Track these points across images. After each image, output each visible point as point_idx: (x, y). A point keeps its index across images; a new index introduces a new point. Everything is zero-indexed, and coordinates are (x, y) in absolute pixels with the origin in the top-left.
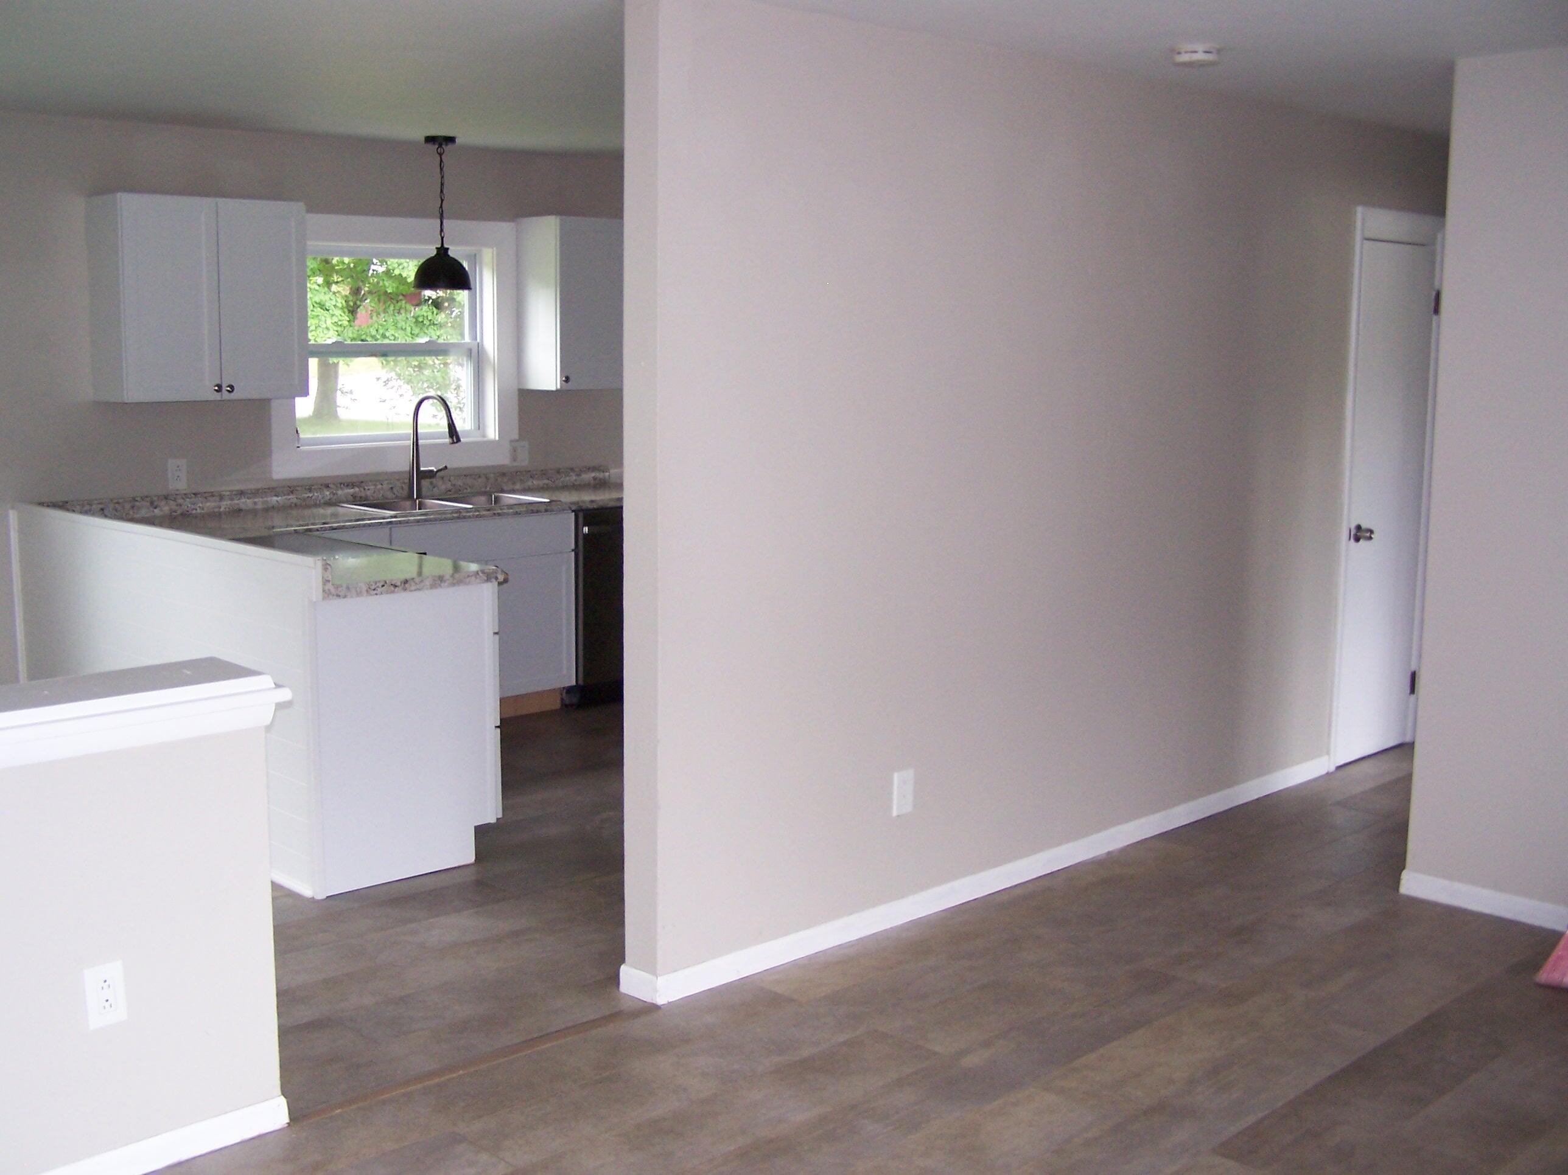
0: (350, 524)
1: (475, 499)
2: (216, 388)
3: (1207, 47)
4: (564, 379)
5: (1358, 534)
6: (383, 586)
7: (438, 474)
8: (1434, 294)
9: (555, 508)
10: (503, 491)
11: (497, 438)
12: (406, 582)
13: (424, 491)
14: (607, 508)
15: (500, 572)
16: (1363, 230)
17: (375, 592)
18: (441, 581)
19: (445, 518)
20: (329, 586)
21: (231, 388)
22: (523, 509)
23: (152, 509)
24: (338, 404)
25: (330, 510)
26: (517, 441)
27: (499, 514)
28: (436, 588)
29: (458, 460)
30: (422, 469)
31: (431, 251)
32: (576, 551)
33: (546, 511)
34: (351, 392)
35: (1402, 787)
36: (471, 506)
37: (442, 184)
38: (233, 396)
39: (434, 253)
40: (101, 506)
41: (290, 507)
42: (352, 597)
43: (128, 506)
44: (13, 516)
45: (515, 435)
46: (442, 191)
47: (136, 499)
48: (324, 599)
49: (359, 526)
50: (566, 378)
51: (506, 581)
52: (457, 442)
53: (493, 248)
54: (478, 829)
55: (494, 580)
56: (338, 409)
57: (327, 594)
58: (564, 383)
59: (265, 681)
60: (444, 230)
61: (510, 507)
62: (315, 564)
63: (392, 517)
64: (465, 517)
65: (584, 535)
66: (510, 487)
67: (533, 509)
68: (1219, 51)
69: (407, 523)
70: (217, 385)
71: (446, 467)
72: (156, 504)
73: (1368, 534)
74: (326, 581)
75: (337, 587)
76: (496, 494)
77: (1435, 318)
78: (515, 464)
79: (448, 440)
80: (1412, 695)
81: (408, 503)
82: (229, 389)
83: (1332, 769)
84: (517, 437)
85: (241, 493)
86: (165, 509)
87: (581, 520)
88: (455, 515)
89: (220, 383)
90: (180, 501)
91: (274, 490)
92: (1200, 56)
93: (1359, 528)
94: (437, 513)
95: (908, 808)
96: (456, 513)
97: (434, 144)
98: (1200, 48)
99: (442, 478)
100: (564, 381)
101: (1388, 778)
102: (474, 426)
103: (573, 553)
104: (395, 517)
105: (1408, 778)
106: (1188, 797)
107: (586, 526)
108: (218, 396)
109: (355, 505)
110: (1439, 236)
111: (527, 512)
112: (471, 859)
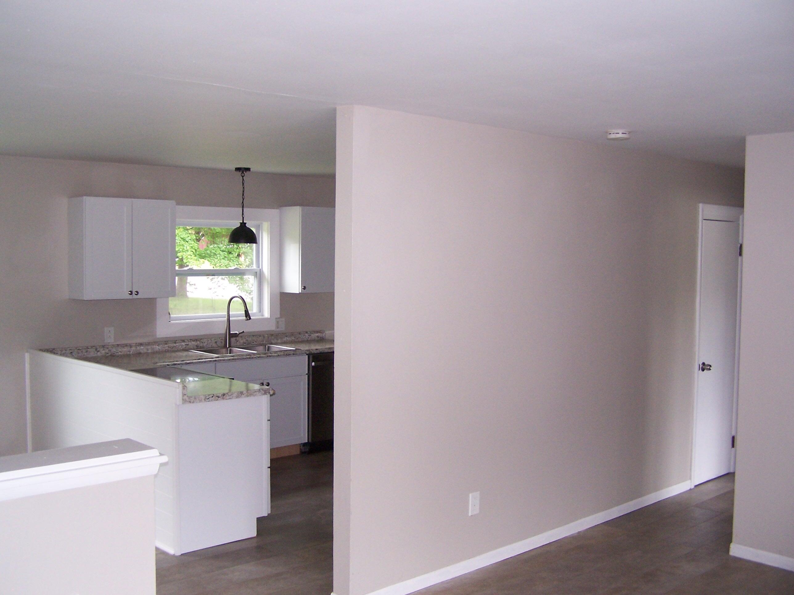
0: (195, 361)
1: (258, 348)
2: (130, 293)
3: (624, 131)
4: (303, 288)
5: (704, 367)
6: (212, 397)
7: (239, 335)
8: (739, 245)
9: (298, 353)
10: (272, 344)
11: (269, 317)
12: (224, 395)
13: (232, 344)
14: (324, 353)
15: (271, 390)
16: (703, 215)
17: (209, 400)
18: (242, 394)
19: (243, 358)
20: (185, 397)
21: (137, 293)
22: (282, 353)
23: (96, 352)
24: (187, 290)
25: (185, 353)
26: (279, 318)
27: (270, 356)
28: (239, 398)
29: (249, 328)
30: (231, 332)
31: (237, 224)
32: (308, 374)
33: (294, 354)
34: (195, 285)
35: (729, 496)
36: (256, 352)
37: (243, 191)
38: (138, 297)
39: (239, 225)
40: (71, 351)
41: (165, 351)
42: (197, 402)
43: (84, 351)
44: (27, 356)
45: (278, 316)
46: (243, 195)
47: (89, 347)
48: (183, 403)
49: (200, 362)
50: (304, 287)
51: (274, 394)
52: (249, 319)
53: (268, 222)
54: (259, 520)
55: (268, 393)
56: (187, 293)
57: (184, 401)
58: (303, 290)
59: (154, 452)
60: (244, 214)
61: (276, 352)
62: (179, 386)
63: (216, 358)
64: (252, 358)
65: (313, 367)
66: (275, 341)
67: (287, 354)
68: (630, 133)
69: (224, 361)
70: (130, 292)
71: (243, 332)
72: (98, 349)
73: (709, 367)
74: (184, 395)
75: (189, 397)
76: (268, 345)
77: (740, 258)
78: (278, 330)
79: (244, 318)
80: (733, 448)
81: (224, 350)
82: (136, 293)
83: (693, 487)
84: (279, 316)
85: (141, 344)
86: (103, 352)
87: (311, 359)
88: (248, 357)
89: (131, 290)
90: (110, 349)
91: (156, 343)
92: (620, 135)
93: (704, 364)
94: (238, 355)
95: (477, 511)
96: (248, 355)
97: (240, 171)
98: (620, 131)
99: (241, 337)
100: (303, 289)
101: (722, 492)
102: (258, 311)
103: (307, 375)
104: (218, 358)
105: (732, 492)
106: (619, 503)
107: (313, 362)
108: (130, 297)
109: (199, 351)
110: (741, 217)
111: (284, 355)
112: (254, 534)
